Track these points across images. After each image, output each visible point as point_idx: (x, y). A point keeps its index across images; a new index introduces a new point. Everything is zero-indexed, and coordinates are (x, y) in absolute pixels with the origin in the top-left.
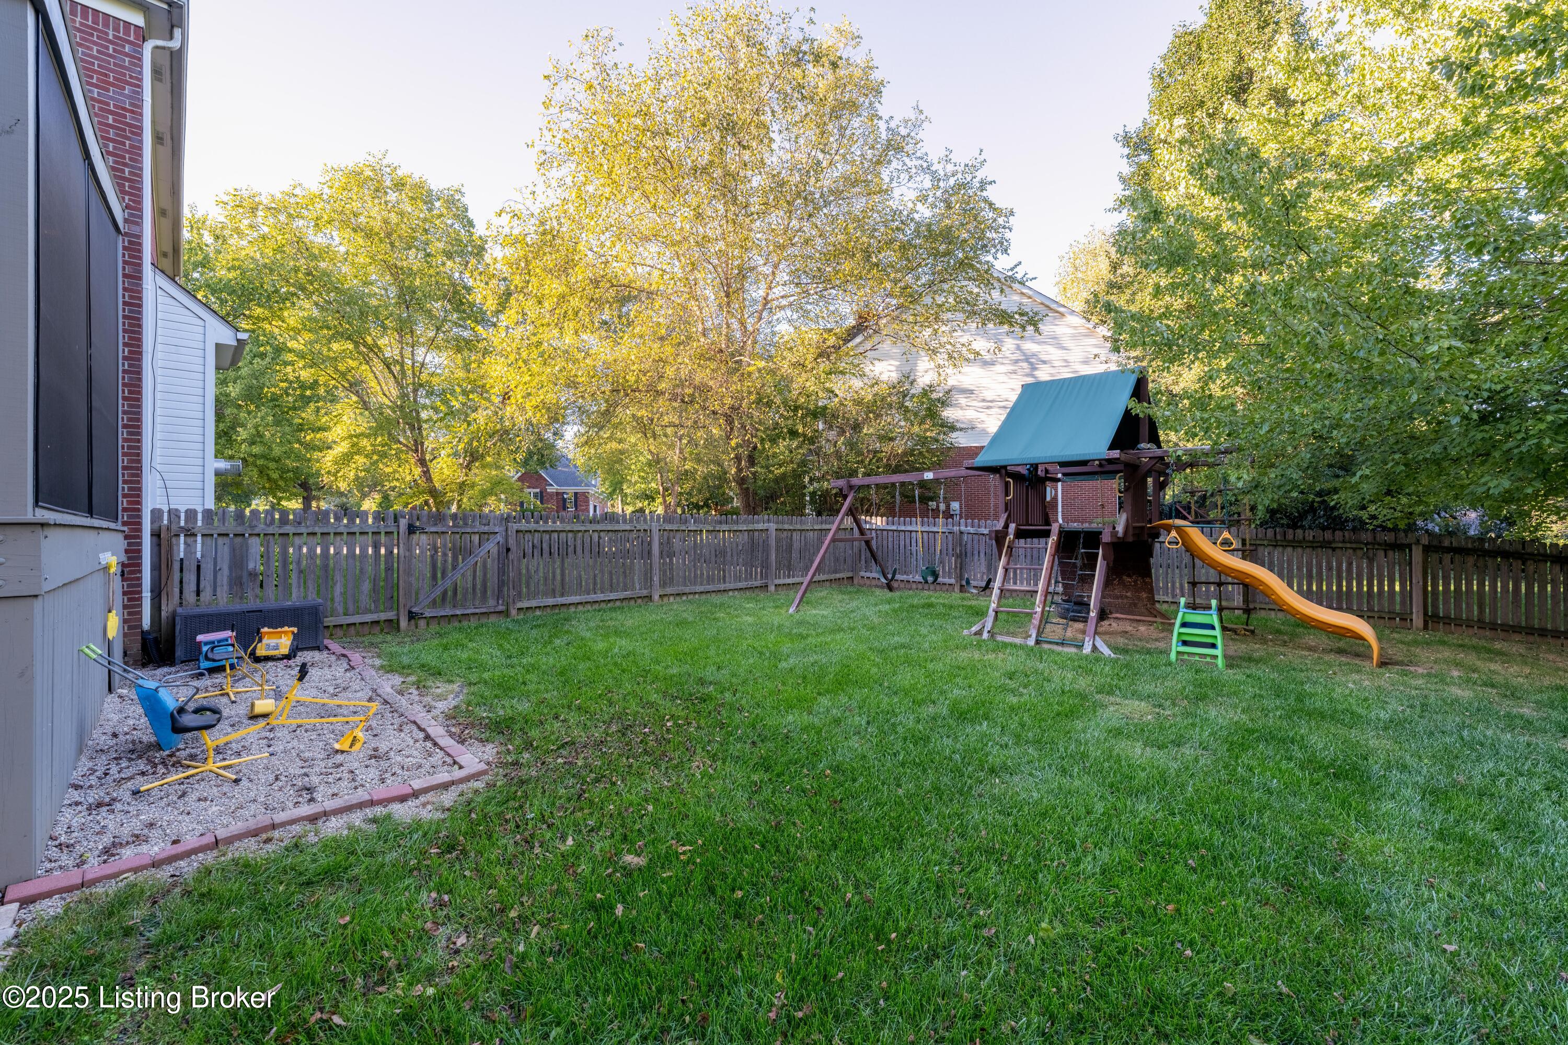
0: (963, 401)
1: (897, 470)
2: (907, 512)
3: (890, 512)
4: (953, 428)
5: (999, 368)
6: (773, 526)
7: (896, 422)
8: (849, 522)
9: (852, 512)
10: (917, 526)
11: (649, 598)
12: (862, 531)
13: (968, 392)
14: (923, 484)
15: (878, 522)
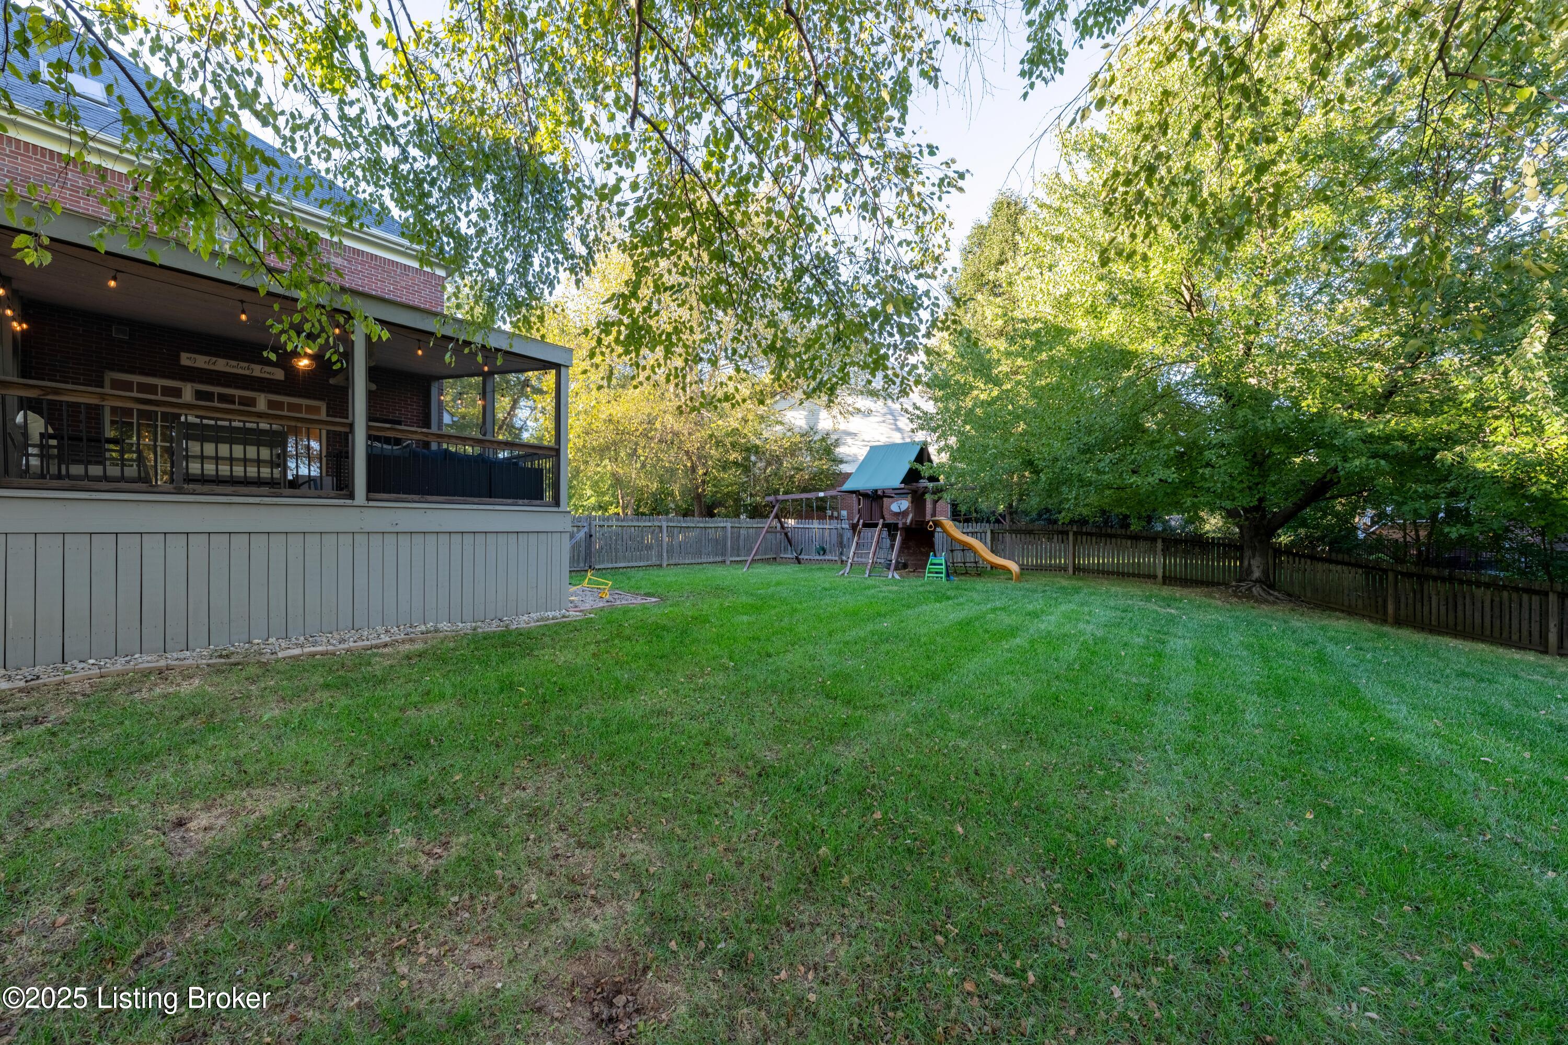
0: (849, 440)
1: (805, 490)
2: (809, 517)
3: (799, 516)
4: (841, 462)
5: (871, 419)
6: (729, 525)
7: (806, 459)
8: (775, 523)
9: (777, 516)
10: (815, 524)
11: (661, 566)
12: (782, 527)
13: (853, 435)
14: (818, 499)
15: (791, 522)
